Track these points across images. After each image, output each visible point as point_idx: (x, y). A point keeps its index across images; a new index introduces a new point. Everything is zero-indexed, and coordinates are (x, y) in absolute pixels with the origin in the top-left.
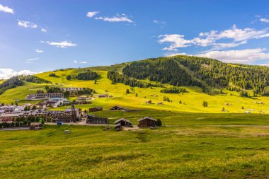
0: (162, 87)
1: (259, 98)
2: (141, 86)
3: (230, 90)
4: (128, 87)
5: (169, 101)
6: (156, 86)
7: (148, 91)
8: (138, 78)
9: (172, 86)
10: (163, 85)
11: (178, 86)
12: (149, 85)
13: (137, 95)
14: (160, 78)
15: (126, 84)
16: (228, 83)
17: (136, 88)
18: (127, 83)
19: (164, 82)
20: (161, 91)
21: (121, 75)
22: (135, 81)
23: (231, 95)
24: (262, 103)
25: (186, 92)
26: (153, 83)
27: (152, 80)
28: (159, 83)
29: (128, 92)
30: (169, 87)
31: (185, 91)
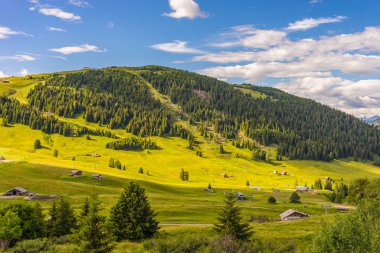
0: (110, 136)
1: (284, 163)
2: (68, 133)
3: (238, 146)
4: (39, 135)
5: (119, 167)
6: (98, 134)
7: (80, 145)
8: (61, 114)
9: (130, 135)
10: (113, 132)
11: (143, 136)
12: (84, 132)
13: (56, 154)
14: (109, 117)
15: (35, 128)
16: (237, 132)
17: (56, 137)
18: (38, 126)
19: (115, 126)
20: (108, 146)
21: (24, 107)
22: (55, 122)
23: (238, 156)
24: (285, 174)
25: (157, 148)
26: (94, 127)
27: (90, 119)
28: (105, 129)
29: (38, 146)
30: (124, 135)
31: (154, 147)
